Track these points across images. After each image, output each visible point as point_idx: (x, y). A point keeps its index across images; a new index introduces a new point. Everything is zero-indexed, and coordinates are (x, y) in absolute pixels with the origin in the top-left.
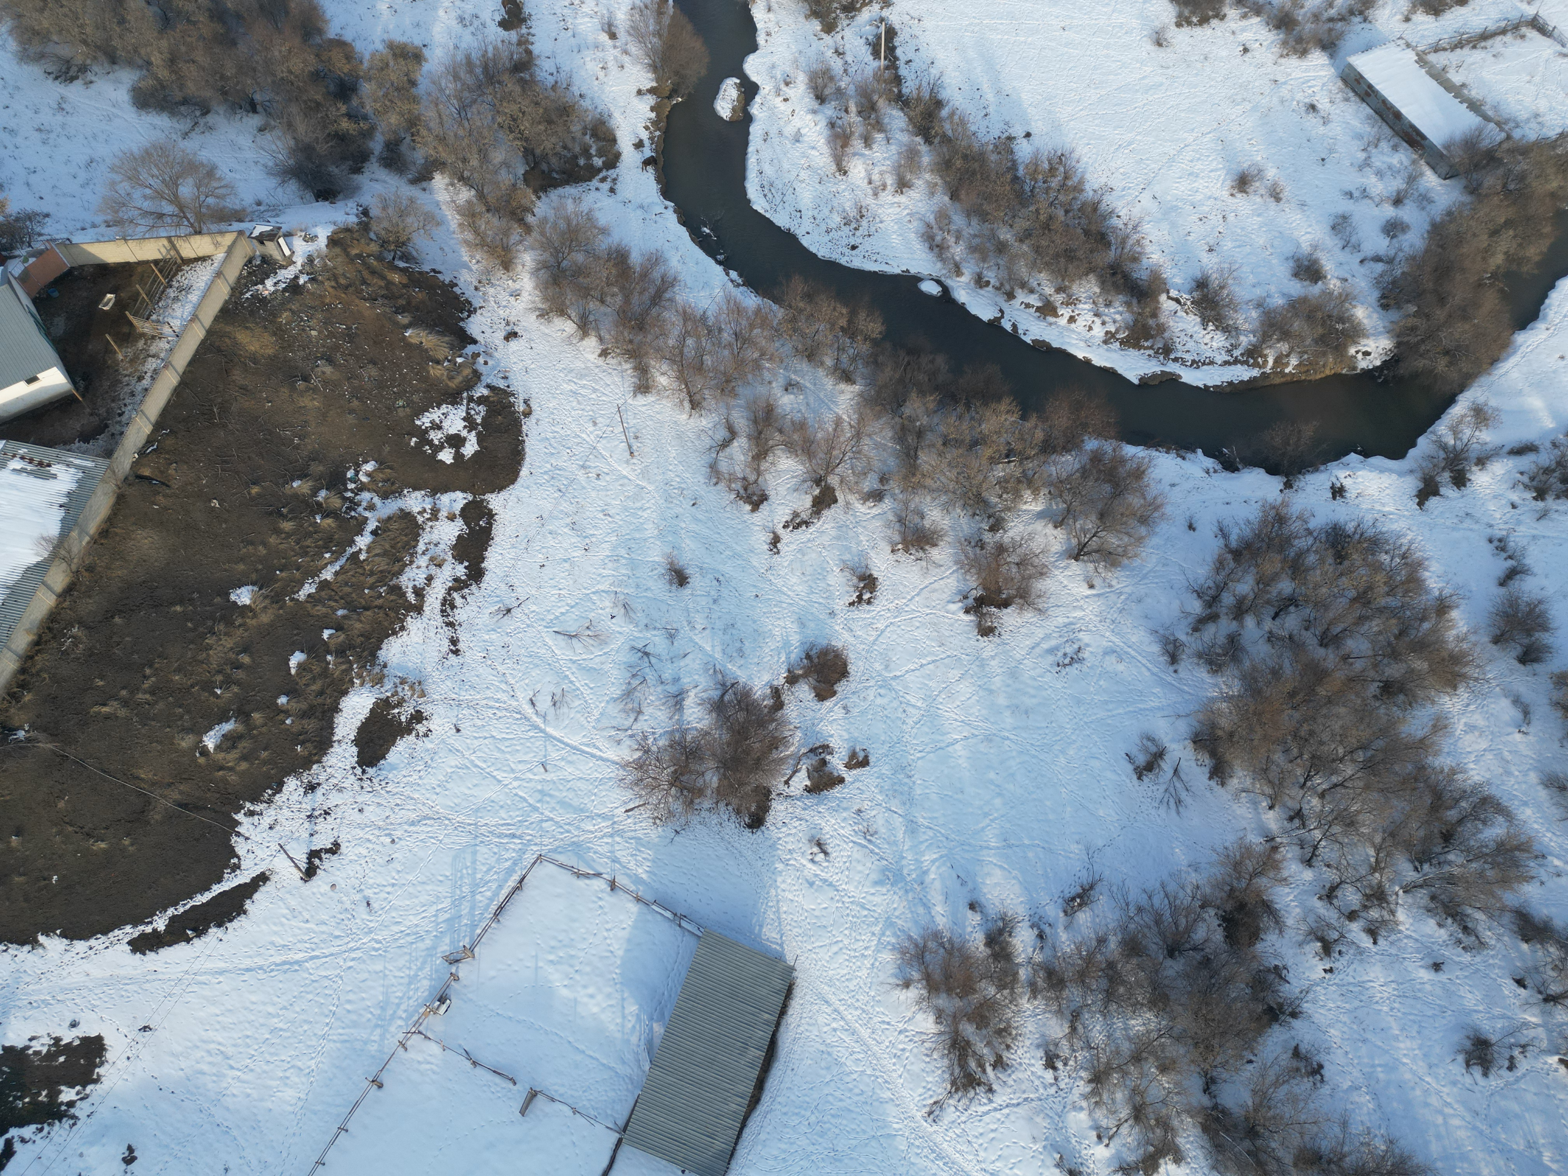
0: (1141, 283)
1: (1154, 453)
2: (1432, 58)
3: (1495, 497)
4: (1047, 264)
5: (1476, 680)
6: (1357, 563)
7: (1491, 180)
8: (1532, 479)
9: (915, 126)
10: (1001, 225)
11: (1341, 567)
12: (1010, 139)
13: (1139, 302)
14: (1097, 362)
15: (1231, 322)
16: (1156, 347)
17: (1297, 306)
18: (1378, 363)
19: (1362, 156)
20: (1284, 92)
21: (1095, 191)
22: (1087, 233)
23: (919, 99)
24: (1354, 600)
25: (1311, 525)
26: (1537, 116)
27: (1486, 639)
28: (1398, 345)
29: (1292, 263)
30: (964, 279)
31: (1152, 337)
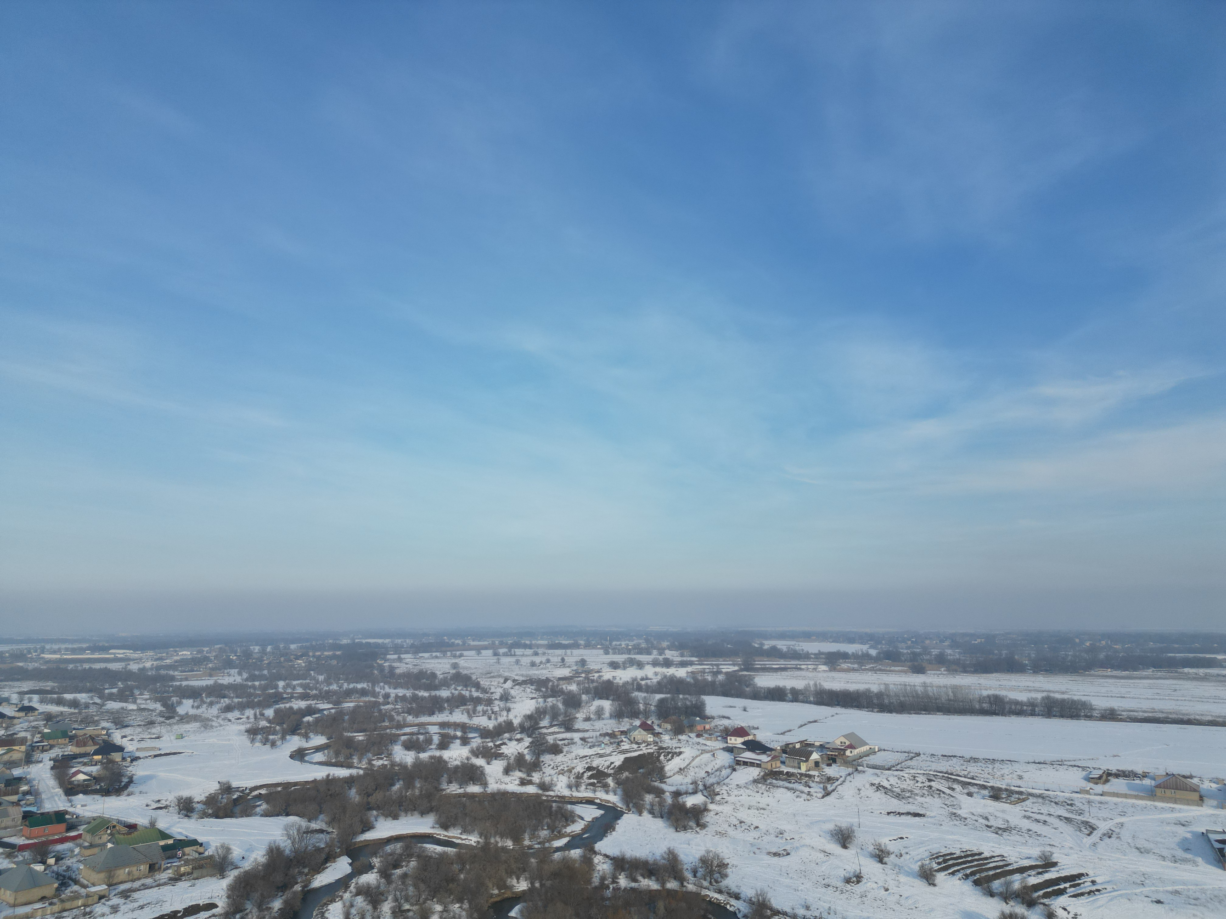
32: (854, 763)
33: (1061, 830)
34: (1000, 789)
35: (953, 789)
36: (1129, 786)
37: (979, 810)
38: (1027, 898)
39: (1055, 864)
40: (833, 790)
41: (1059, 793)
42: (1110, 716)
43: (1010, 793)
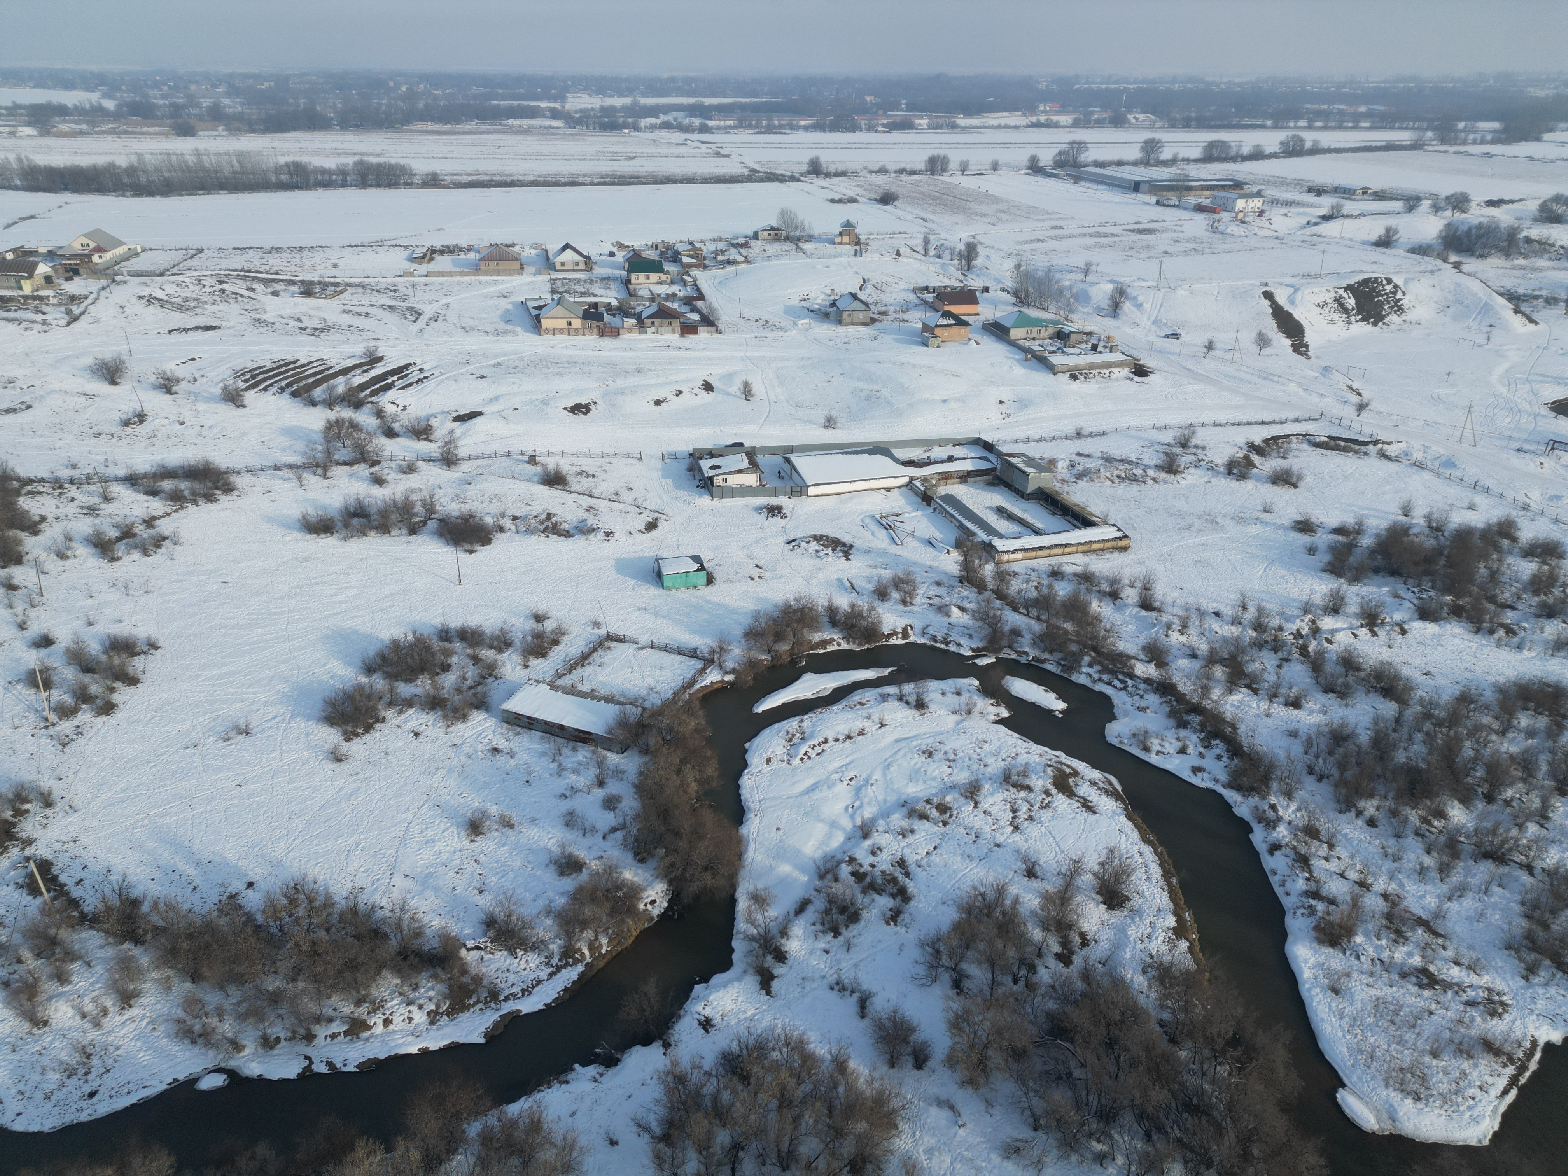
0: (435, 952)
1: (538, 1096)
2: (559, 682)
3: (811, 953)
4: (333, 986)
5: (903, 1107)
6: (761, 1074)
7: (653, 740)
8: (823, 924)
9: (115, 935)
10: (264, 977)
11: (751, 1087)
12: (233, 896)
13: (443, 969)
14: (434, 1045)
15: (534, 939)
16: (482, 999)
17: (578, 896)
18: (666, 905)
19: (554, 766)
20: (466, 749)
21: (346, 898)
22: (358, 937)
23: (108, 909)
24: (780, 1107)
25: (707, 1067)
26: (652, 689)
27: (885, 1068)
28: (670, 883)
29: (553, 867)
30: (247, 1051)
31: (473, 992)
32: (108, 272)
33: (385, 321)
34: (312, 283)
35: (253, 290)
36: (456, 264)
37: (289, 311)
38: (353, 399)
39: (381, 359)
40: (83, 313)
41: (380, 280)
42: (433, 182)
43: (324, 285)
